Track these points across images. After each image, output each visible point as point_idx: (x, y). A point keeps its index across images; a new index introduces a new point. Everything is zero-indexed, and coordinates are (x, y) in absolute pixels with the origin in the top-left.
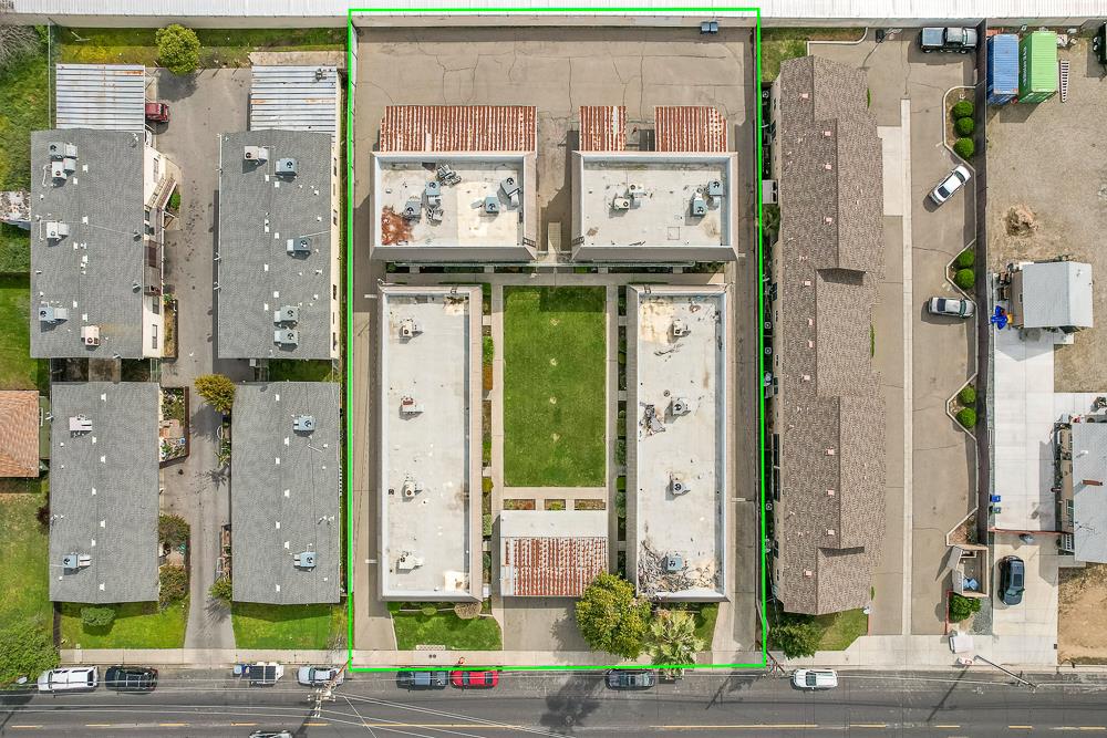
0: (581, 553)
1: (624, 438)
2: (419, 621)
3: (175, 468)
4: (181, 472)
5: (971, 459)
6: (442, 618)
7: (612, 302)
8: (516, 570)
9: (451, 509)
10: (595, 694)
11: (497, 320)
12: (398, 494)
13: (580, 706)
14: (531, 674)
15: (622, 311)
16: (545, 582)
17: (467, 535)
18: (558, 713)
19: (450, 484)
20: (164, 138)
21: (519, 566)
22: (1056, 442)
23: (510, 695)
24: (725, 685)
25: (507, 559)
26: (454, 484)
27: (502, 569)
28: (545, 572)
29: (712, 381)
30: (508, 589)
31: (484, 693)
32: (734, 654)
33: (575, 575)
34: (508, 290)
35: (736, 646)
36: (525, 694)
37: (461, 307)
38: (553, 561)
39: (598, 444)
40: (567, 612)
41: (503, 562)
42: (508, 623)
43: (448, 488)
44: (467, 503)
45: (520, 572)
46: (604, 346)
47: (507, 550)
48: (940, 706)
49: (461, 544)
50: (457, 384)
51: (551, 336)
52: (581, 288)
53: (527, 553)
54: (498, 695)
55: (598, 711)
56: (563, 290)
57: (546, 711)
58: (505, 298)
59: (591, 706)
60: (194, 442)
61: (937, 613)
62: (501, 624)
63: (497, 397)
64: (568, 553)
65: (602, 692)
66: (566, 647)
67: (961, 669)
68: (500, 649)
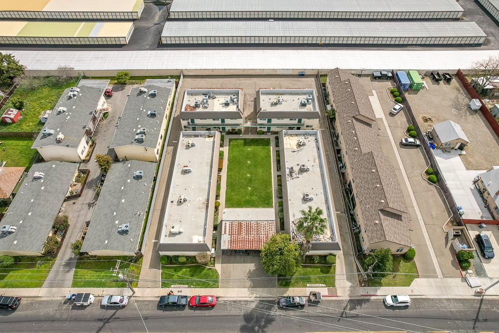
0: (262, 228)
1: (281, 186)
2: (175, 271)
3: (72, 201)
4: (74, 203)
5: (441, 196)
6: (188, 269)
7: (273, 143)
8: (229, 237)
9: (199, 209)
10: (272, 313)
11: (226, 149)
12: (175, 203)
13: (263, 320)
14: (235, 302)
15: (277, 145)
16: (244, 242)
17: (206, 220)
18: (250, 325)
19: (201, 199)
20: (109, 100)
21: (231, 234)
22: (477, 188)
23: (222, 314)
24: (346, 306)
25: (225, 231)
26: (202, 198)
27: (222, 236)
28: (244, 237)
29: (317, 160)
30: (225, 245)
31: (207, 313)
32: (348, 289)
33: (259, 239)
34: (230, 140)
35: (349, 284)
36: (231, 313)
37: (212, 139)
38: (248, 232)
39: (269, 191)
40: (256, 266)
41: (223, 233)
42: (223, 272)
43: (199, 200)
44: (207, 207)
45: (231, 238)
46: (270, 157)
47: (226, 227)
48: (476, 320)
49: (203, 224)
50: (207, 163)
51: (248, 154)
52: (260, 139)
53: (235, 228)
54: (215, 314)
55: (274, 323)
56: (253, 140)
57: (243, 323)
58: (229, 142)
59: (270, 320)
60: (85, 191)
61: (453, 265)
62: (219, 272)
63: (224, 174)
64: (256, 228)
65: (276, 312)
66: (255, 285)
67: (479, 298)
68: (218, 287)
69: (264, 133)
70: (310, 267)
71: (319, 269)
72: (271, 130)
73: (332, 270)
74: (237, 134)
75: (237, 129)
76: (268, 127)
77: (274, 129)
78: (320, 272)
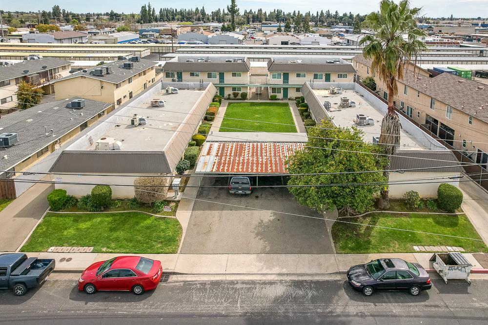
8: (217, 158)
9: (165, 131)
12: (123, 126)
16: (248, 165)
19: (171, 124)
21: (220, 156)
25: (209, 152)
27: (202, 157)
28: (248, 160)
30: (206, 168)
33: (281, 161)
34: (231, 103)
41: (204, 154)
45: (220, 159)
46: (291, 113)
47: (212, 148)
52: (273, 103)
53: (231, 150)
56: (263, 103)
62: (184, 225)
68: (175, 252)
69: (279, 99)
70: (406, 215)
71: (430, 220)
72: (289, 97)
73: (461, 221)
74: (241, 99)
75: (240, 92)
76: (284, 88)
77: (292, 94)
78: (433, 224)
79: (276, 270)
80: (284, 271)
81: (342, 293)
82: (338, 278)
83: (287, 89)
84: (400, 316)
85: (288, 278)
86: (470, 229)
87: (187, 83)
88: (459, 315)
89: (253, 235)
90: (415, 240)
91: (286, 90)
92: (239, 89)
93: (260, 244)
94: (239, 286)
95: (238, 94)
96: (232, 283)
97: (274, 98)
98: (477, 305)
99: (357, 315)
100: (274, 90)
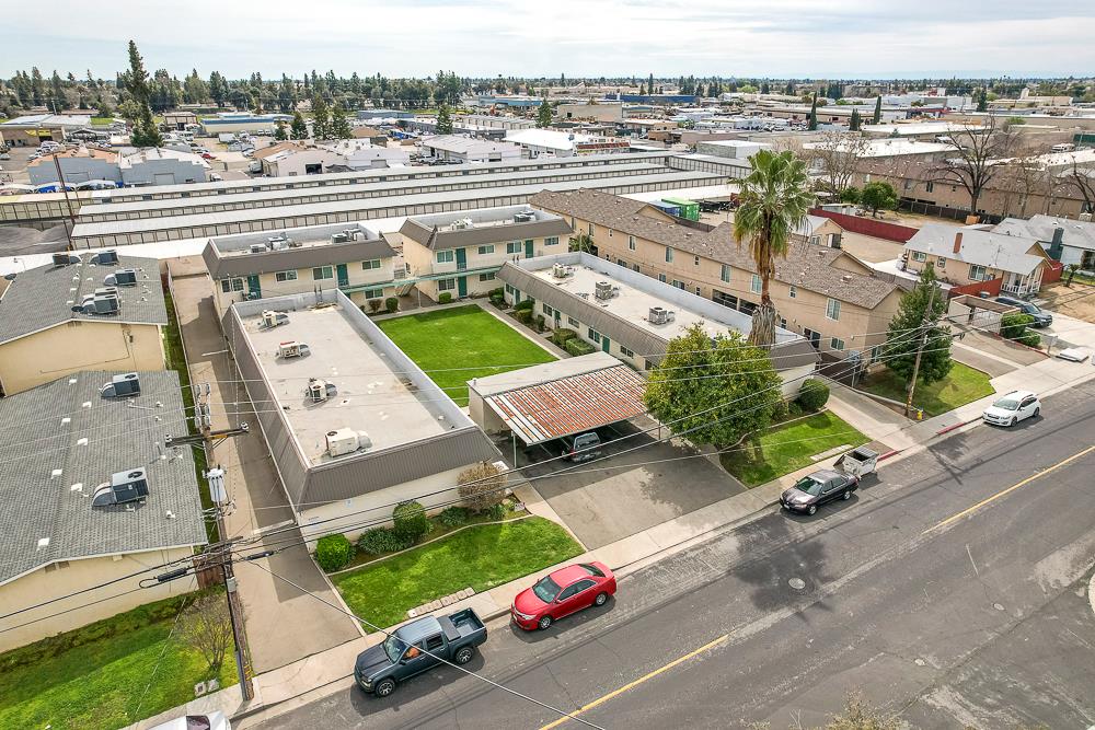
0: (606, 383)
2: (396, 570)
7: (488, 308)
8: (531, 417)
9: (391, 397)
10: (798, 536)
12: (297, 408)
16: (581, 415)
18: (771, 585)
19: (379, 383)
21: (531, 413)
25: (507, 412)
26: (384, 383)
27: (508, 422)
28: (574, 408)
29: (620, 284)
30: (534, 435)
31: (603, 623)
35: (892, 427)
36: (685, 587)
37: (329, 309)
38: (574, 398)
41: (504, 417)
43: (376, 386)
45: (536, 418)
46: (502, 322)
47: (503, 405)
50: (348, 336)
52: (451, 308)
53: (532, 401)
54: (635, 613)
55: (828, 551)
57: (750, 589)
62: (555, 518)
64: (588, 386)
66: (688, 505)
68: (581, 552)
69: (454, 301)
70: (780, 427)
71: (805, 426)
72: (469, 293)
73: (832, 418)
74: (387, 312)
75: (383, 299)
76: (460, 278)
77: (475, 287)
78: (811, 429)
79: (708, 527)
80: (717, 524)
81: (788, 521)
82: (771, 511)
83: (465, 277)
84: (851, 520)
85: (728, 529)
86: (843, 425)
87: (289, 298)
88: (888, 501)
89: (650, 502)
90: (807, 451)
91: (462, 281)
92: (379, 292)
93: (666, 508)
94: (692, 554)
95: (379, 302)
96: (680, 555)
97: (445, 299)
98: (894, 488)
99: (819, 533)
100: (442, 284)
